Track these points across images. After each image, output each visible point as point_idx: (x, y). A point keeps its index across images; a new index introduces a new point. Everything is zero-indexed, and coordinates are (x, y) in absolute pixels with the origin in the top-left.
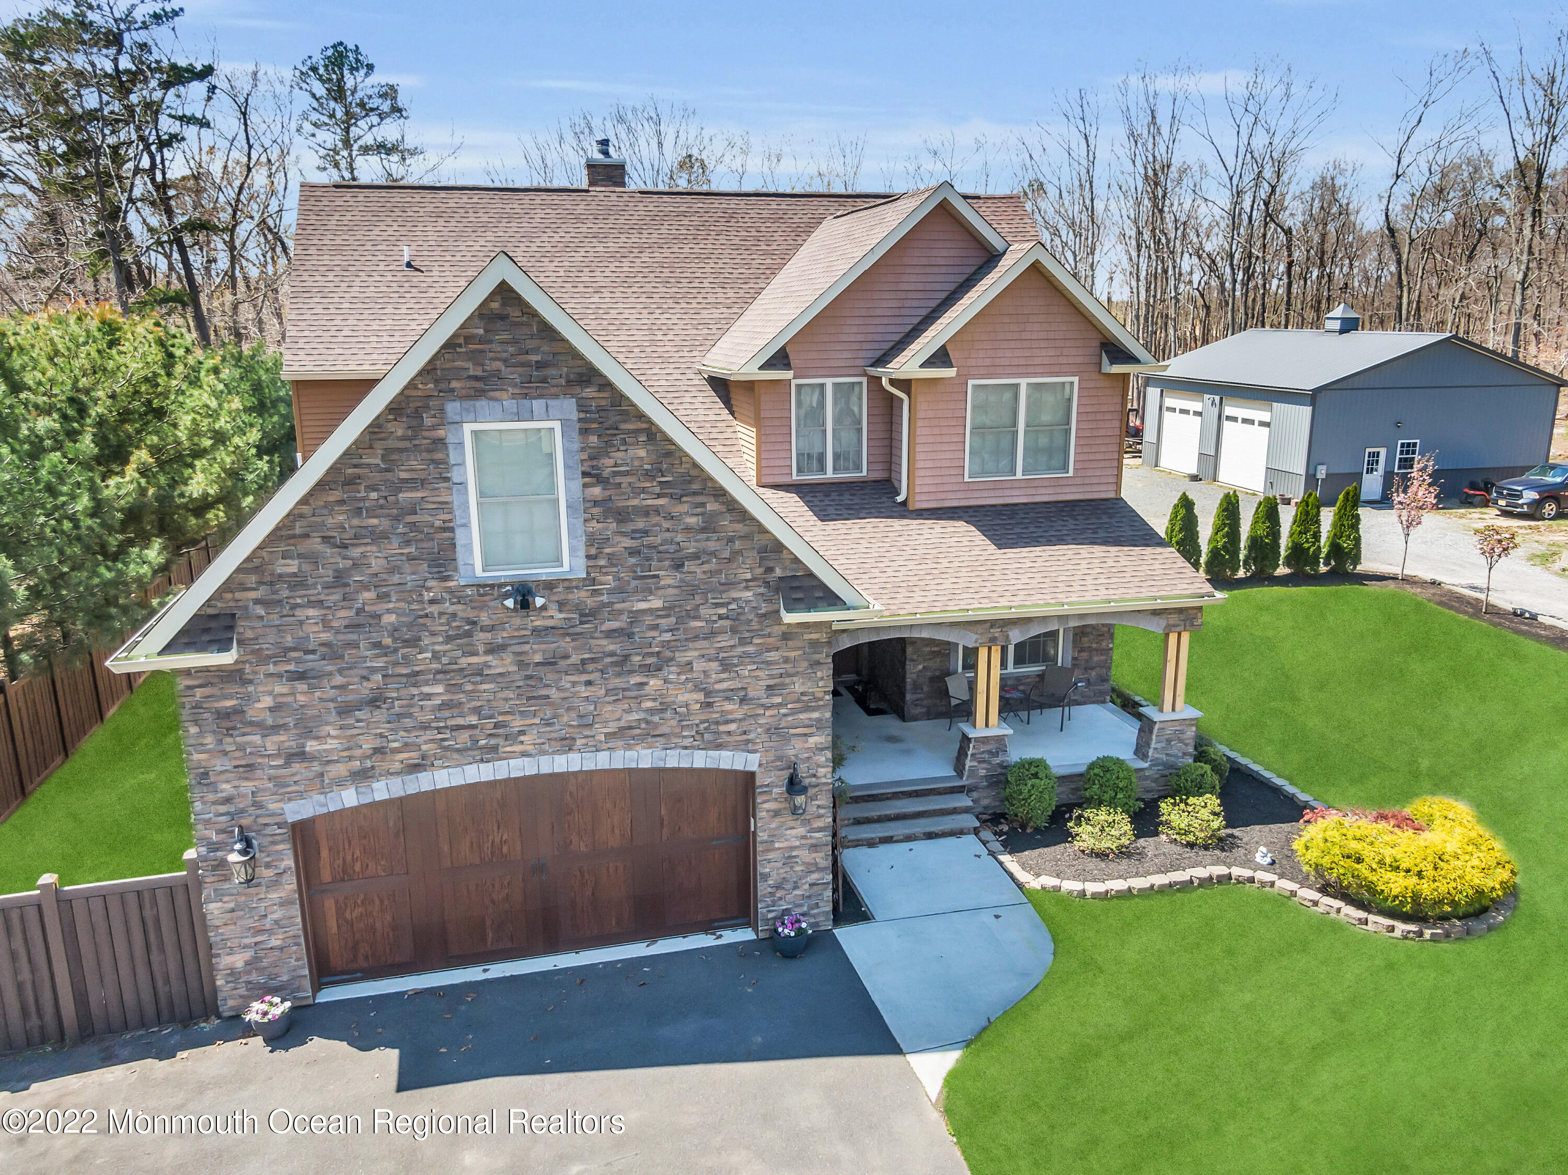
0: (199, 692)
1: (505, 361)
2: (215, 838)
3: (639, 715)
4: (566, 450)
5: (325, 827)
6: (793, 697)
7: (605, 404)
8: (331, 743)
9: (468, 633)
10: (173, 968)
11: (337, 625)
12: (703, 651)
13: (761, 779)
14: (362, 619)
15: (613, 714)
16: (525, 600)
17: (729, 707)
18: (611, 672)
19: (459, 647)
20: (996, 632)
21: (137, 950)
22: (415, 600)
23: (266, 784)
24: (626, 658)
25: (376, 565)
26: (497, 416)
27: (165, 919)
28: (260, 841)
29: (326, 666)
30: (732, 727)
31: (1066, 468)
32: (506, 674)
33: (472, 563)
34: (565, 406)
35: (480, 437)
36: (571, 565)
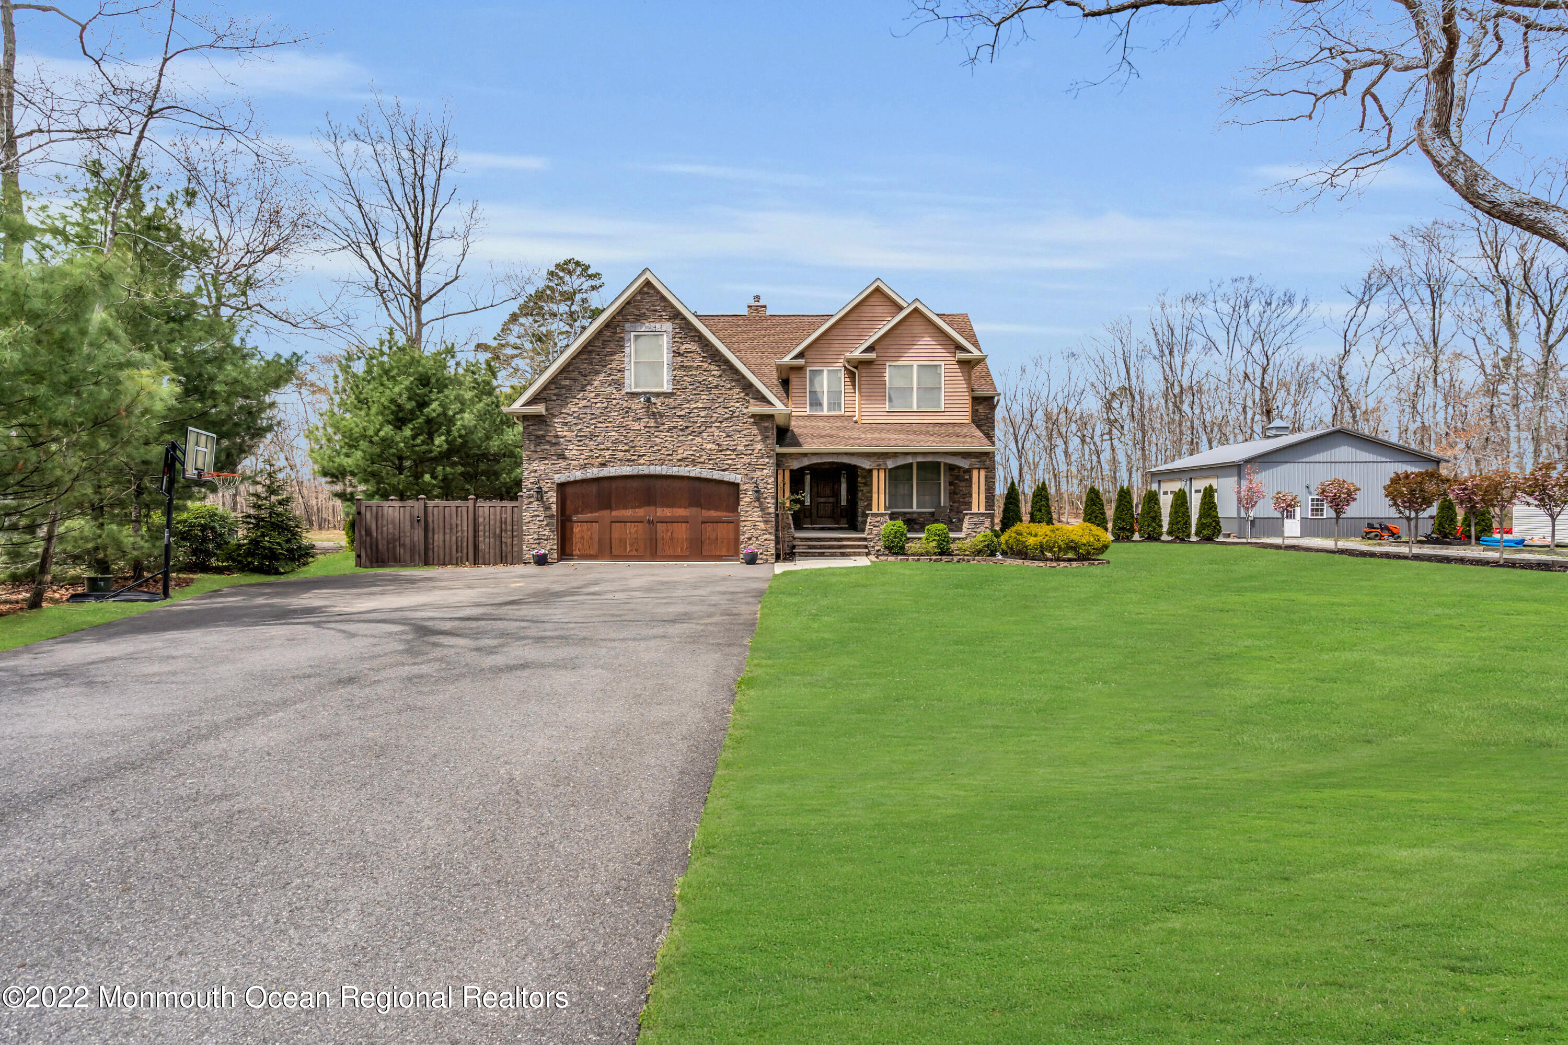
0: (531, 428)
1: (646, 309)
2: (530, 486)
3: (691, 453)
4: (668, 343)
5: (570, 490)
6: (756, 451)
7: (683, 326)
8: (574, 452)
9: (627, 412)
10: (509, 541)
11: (580, 405)
12: (718, 427)
13: (742, 487)
14: (589, 404)
15: (680, 451)
16: (648, 400)
17: (729, 452)
18: (681, 433)
19: (623, 418)
20: (880, 461)
21: (498, 531)
22: (608, 398)
23: (549, 466)
24: (687, 427)
25: (596, 383)
26: (643, 329)
27: (509, 519)
28: (545, 489)
29: (575, 421)
30: (730, 462)
31: (940, 407)
32: (640, 430)
33: (630, 385)
34: (668, 326)
35: (637, 337)
36: (667, 388)
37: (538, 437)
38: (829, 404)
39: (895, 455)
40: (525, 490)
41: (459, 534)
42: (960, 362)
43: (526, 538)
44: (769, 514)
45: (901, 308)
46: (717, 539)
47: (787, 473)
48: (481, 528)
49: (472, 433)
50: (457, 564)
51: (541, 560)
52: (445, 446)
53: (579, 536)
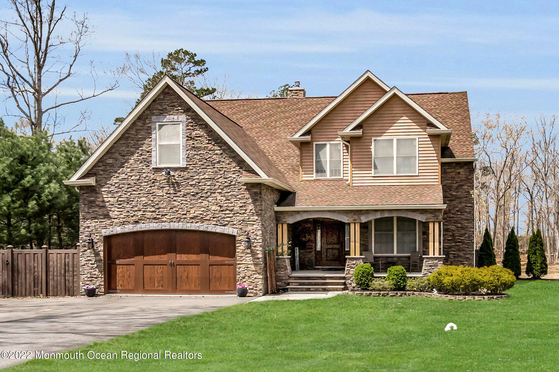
2: (84, 238)
3: (200, 212)
4: (183, 130)
5: (114, 241)
6: (248, 211)
7: (194, 117)
8: (116, 213)
9: (153, 183)
10: (71, 278)
11: (120, 178)
12: (220, 193)
13: (238, 238)
14: (126, 177)
15: (192, 211)
16: (169, 173)
17: (228, 212)
18: (193, 198)
19: (151, 187)
20: (356, 217)
21: (63, 272)
22: (140, 172)
23: (98, 223)
24: (197, 193)
25: (131, 161)
26: (165, 121)
27: (71, 263)
28: (95, 240)
29: (116, 190)
30: (229, 219)
31: (415, 172)
32: (163, 196)
33: (156, 162)
34: (183, 117)
35: (161, 126)
36: (182, 164)
37: (91, 202)
38: (331, 171)
39: (367, 212)
40: (81, 241)
41: (36, 273)
42: (431, 136)
43: (82, 277)
44: (259, 258)
45: (386, 92)
46: (221, 277)
47: (285, 227)
48: (51, 269)
49: (56, 198)
50: (34, 296)
51: (91, 293)
52: (37, 208)
53: (120, 275)
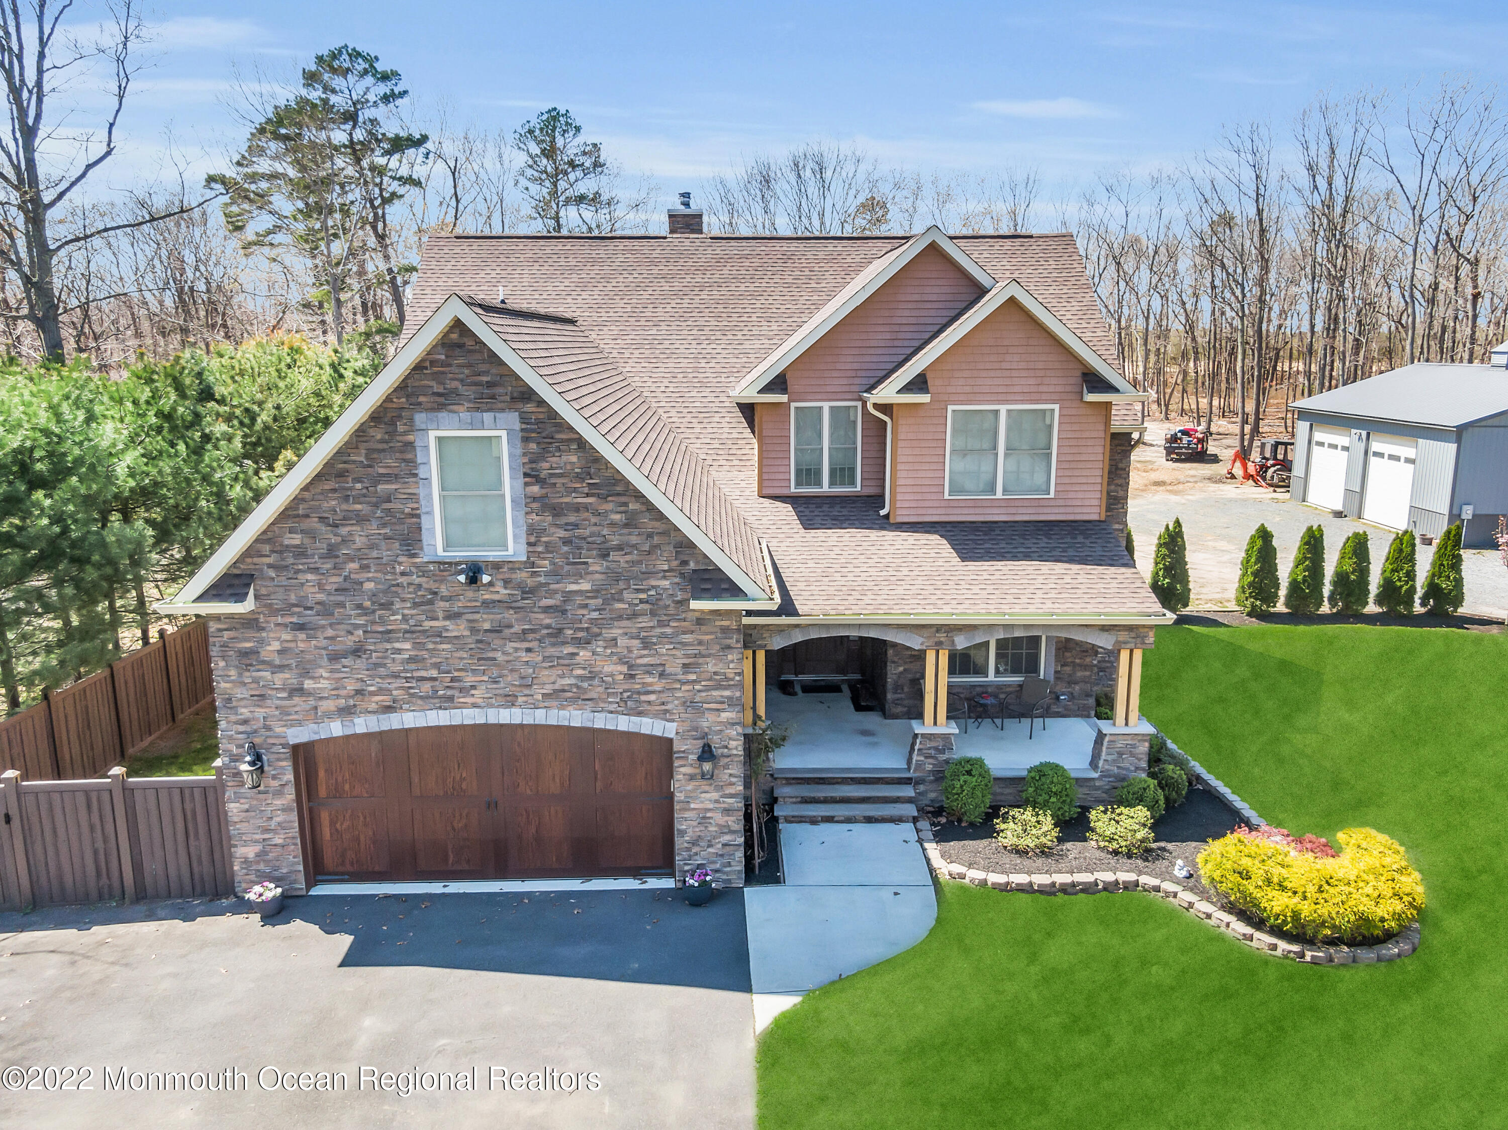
0: (226, 634)
1: (462, 381)
3: (572, 680)
4: (511, 454)
6: (706, 676)
7: (540, 419)
9: (431, 601)
10: (204, 853)
12: (626, 630)
13: (677, 746)
14: (348, 584)
15: (549, 678)
16: (475, 576)
17: (649, 679)
18: (547, 642)
19: (423, 612)
20: (941, 638)
21: (180, 836)
22: (389, 571)
23: (274, 711)
24: (560, 631)
26: (454, 424)
27: (200, 813)
28: (268, 756)
30: (652, 697)
31: (1047, 490)
32: (461, 637)
33: (435, 544)
34: (507, 419)
35: (441, 441)
36: (513, 550)
38: (833, 472)
39: (972, 627)
41: (99, 842)
44: (733, 795)
45: (982, 289)
46: (628, 838)
47: (761, 656)
48: (143, 830)
53: (348, 836)
